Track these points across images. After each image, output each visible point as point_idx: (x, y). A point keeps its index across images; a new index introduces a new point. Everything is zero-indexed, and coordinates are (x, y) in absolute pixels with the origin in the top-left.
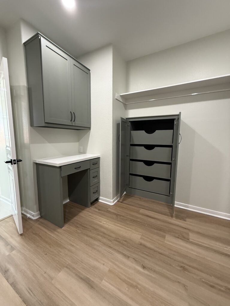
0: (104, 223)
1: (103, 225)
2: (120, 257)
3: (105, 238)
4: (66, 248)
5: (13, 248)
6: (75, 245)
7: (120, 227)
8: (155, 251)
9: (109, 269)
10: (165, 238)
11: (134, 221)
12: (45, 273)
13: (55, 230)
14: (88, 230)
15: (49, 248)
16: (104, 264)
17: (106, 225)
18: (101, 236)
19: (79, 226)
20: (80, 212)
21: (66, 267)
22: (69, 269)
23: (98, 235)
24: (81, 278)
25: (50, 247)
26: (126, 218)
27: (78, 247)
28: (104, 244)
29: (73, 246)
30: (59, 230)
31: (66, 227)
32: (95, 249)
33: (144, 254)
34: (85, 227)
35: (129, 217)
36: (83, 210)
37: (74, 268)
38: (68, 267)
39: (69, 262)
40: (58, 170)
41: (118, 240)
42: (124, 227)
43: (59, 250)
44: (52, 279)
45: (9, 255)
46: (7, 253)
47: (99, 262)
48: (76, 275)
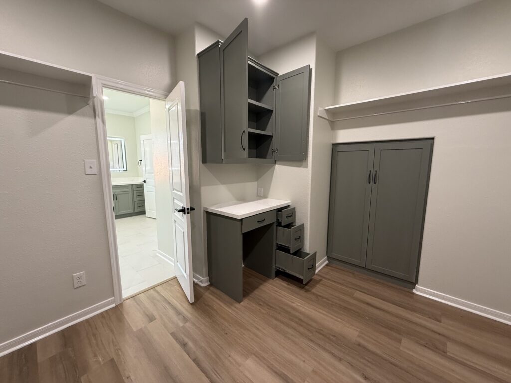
0: (298, 305)
1: (297, 307)
2: (326, 356)
3: (302, 326)
4: (250, 331)
5: (185, 319)
6: (260, 328)
7: (324, 314)
8: (383, 358)
9: (312, 369)
10: (400, 343)
11: (345, 308)
12: (229, 356)
13: (232, 305)
14: (277, 312)
15: (228, 326)
16: (304, 361)
17: (301, 308)
18: (296, 322)
19: (263, 304)
20: (262, 284)
21: (254, 355)
22: (258, 357)
23: (292, 320)
24: (276, 372)
25: (230, 325)
26: (333, 302)
27: (265, 331)
28: (302, 334)
29: (258, 329)
30: (237, 305)
31: (245, 302)
32: (289, 339)
33: (365, 359)
34: (271, 307)
35: (338, 302)
36: (265, 281)
37: (264, 358)
38: (256, 354)
39: (258, 349)
40: (238, 224)
41: (322, 332)
42: (330, 315)
43: (242, 332)
44: (240, 366)
45: (183, 327)
46: (181, 324)
47: (297, 356)
48: (269, 367)
